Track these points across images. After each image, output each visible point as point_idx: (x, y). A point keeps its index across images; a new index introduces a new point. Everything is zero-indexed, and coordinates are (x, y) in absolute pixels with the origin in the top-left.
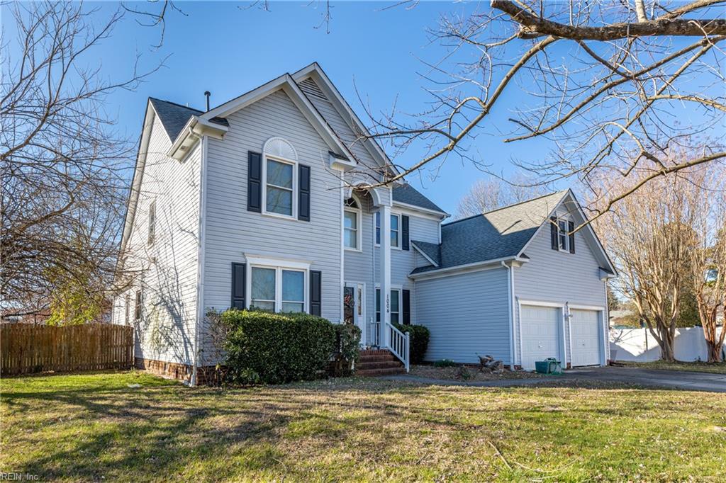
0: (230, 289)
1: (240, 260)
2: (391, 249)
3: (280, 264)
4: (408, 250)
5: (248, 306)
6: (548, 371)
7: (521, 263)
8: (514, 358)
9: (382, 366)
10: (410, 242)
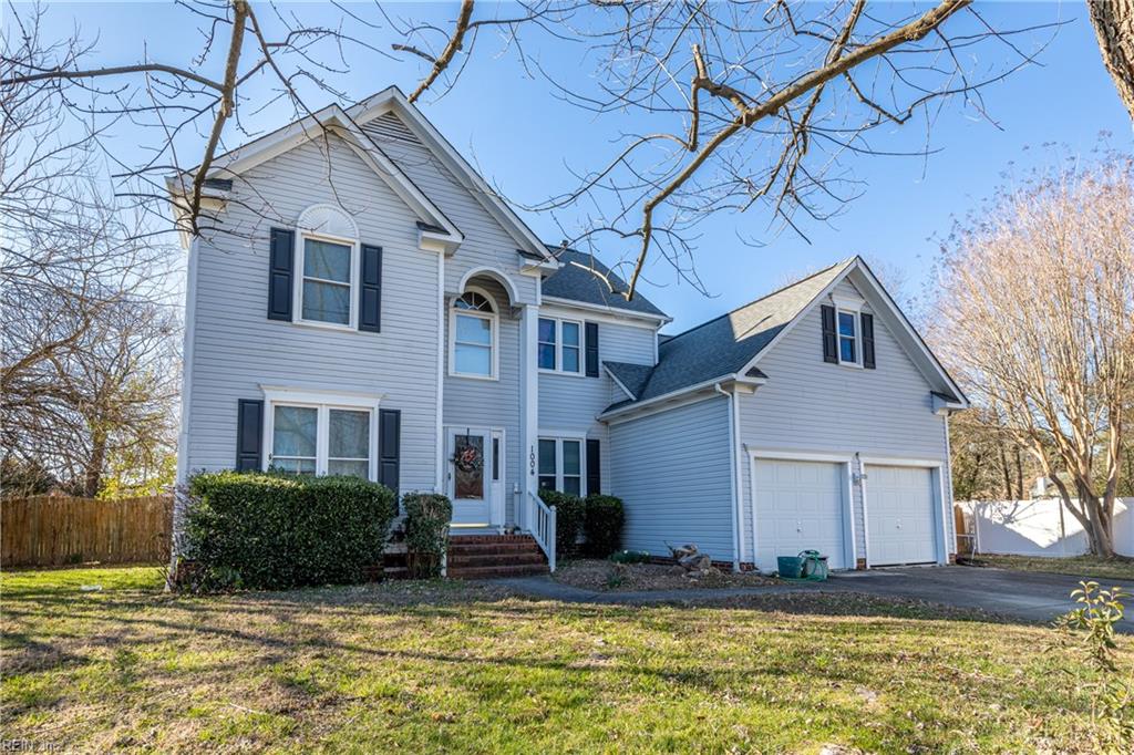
0: (235, 441)
1: (253, 395)
2: (539, 374)
3: (325, 401)
4: (597, 376)
5: (265, 468)
6: (799, 574)
7: (754, 387)
8: (739, 550)
9: (508, 562)
10: (600, 364)
